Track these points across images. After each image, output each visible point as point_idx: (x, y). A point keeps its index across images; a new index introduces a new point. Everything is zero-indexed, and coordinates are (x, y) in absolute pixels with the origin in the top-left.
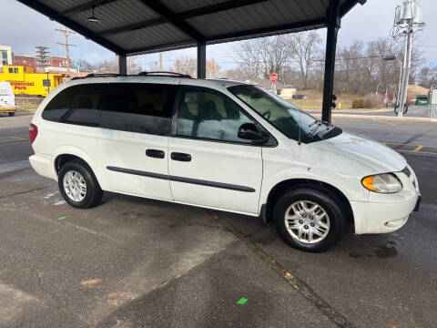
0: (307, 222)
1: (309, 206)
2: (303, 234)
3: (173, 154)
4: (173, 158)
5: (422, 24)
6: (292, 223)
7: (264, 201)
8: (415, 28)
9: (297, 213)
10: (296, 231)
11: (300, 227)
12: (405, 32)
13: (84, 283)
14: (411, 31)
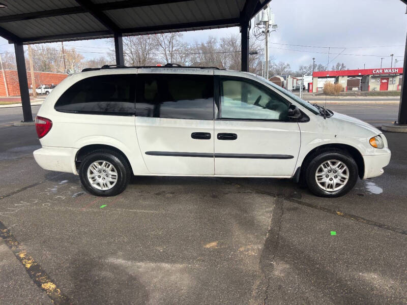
0: (332, 175)
1: (334, 164)
2: (329, 185)
3: (219, 135)
4: (219, 138)
5: (275, 26)
6: (320, 178)
7: (299, 164)
8: (270, 29)
9: (325, 170)
10: (323, 184)
11: (327, 181)
12: (263, 32)
13: (208, 246)
14: (268, 31)
